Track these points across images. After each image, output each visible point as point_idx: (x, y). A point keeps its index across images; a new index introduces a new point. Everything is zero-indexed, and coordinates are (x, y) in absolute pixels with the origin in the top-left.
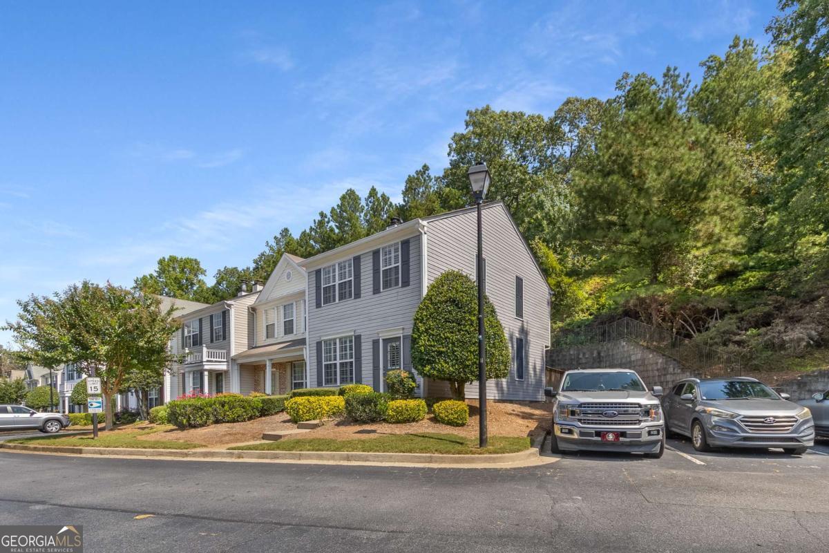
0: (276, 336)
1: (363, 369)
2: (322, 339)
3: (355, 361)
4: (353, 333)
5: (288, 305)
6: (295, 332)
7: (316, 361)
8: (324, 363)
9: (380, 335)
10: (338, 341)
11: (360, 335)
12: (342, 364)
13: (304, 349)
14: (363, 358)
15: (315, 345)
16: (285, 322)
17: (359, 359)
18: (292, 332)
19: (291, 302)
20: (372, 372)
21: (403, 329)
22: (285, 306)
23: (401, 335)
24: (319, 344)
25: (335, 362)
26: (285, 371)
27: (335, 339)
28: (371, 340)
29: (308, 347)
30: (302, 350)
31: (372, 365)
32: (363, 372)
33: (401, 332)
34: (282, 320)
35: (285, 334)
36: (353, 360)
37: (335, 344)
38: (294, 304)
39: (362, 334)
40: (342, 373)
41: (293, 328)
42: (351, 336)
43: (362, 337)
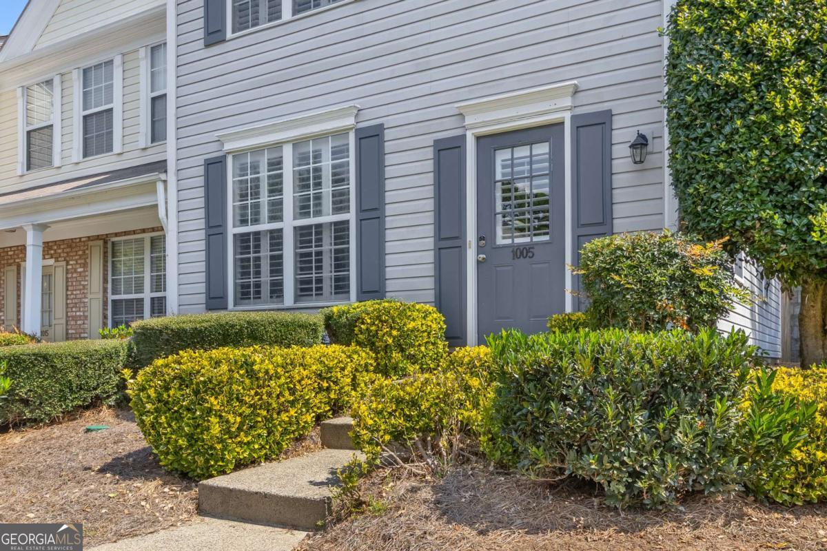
0: (57, 161)
1: (389, 247)
2: (228, 146)
3: (360, 221)
4: (350, 121)
5: (98, 66)
6: (117, 147)
7: (201, 224)
8: (232, 230)
9: (469, 120)
10: (288, 154)
11: (381, 127)
12: (303, 234)
13: (160, 186)
14: (389, 210)
15: (201, 170)
16: (85, 117)
17: (373, 213)
18: (110, 149)
19: (104, 58)
20: (430, 257)
21: (576, 91)
22: (86, 72)
23: (567, 117)
24: (214, 167)
25: (275, 225)
26: (85, 265)
27: (278, 146)
28: (429, 140)
29: (171, 177)
30: (150, 188)
31: (430, 230)
32: (390, 260)
33: (568, 102)
34: (78, 113)
35: (85, 155)
36: (351, 216)
37: (276, 164)
38: (118, 61)
39: (388, 122)
40: (304, 262)
41: (110, 133)
42: (341, 133)
43: (388, 135)
